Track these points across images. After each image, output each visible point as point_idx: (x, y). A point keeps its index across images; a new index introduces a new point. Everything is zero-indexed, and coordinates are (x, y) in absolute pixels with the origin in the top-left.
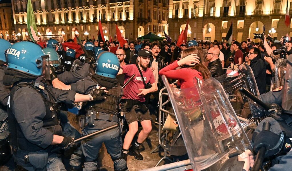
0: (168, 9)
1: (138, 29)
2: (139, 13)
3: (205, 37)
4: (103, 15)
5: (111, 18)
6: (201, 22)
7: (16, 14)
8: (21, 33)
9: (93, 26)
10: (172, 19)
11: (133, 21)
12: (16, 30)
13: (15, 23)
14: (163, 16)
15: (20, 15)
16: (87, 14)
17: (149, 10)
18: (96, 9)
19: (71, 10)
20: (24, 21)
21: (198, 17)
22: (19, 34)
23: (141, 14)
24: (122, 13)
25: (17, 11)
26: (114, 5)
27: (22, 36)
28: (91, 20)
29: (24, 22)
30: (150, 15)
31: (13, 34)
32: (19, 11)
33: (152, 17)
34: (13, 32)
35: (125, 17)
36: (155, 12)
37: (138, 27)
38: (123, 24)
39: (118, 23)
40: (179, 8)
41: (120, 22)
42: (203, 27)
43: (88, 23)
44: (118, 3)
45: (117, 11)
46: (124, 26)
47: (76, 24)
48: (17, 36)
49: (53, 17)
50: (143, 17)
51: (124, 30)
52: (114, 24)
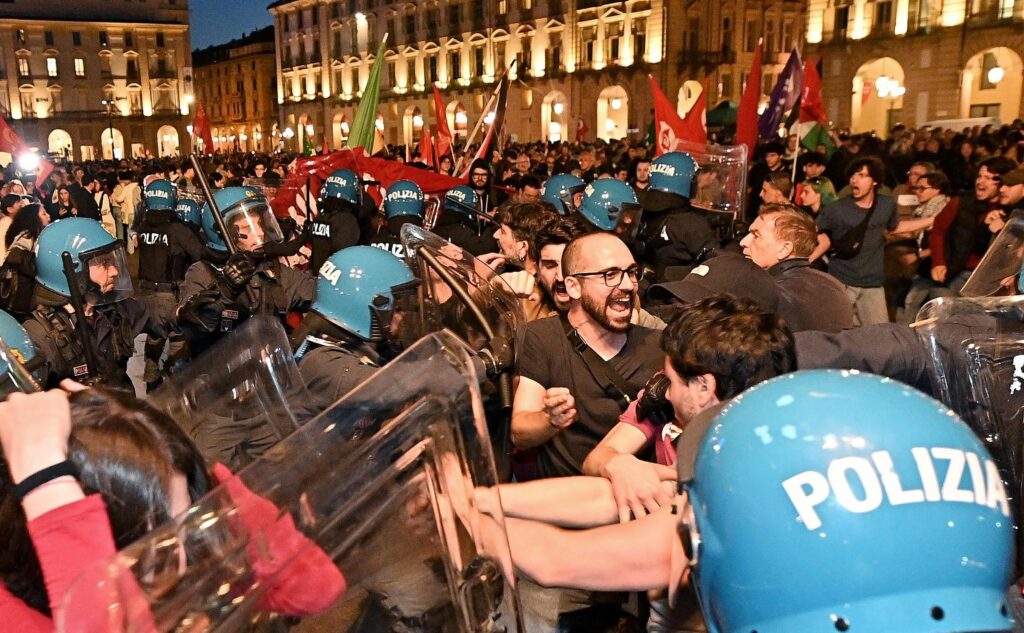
0: (805, 10)
1: (681, 90)
2: (685, 33)
3: (972, 106)
4: (551, 51)
5: (578, 61)
6: (952, 46)
7: (286, 71)
8: (295, 130)
9: (515, 90)
10: (821, 46)
11: (663, 64)
12: (282, 122)
13: (281, 100)
14: (785, 35)
15: (295, 74)
16: (499, 54)
17: (727, 22)
18: (530, 34)
19: (447, 45)
20: (305, 92)
21: (939, 31)
22: (288, 133)
23: (694, 38)
24: (620, 39)
25: (288, 65)
26: (594, 16)
27: (295, 138)
28: (512, 73)
29: (305, 96)
30: (728, 37)
31: (274, 134)
32: (294, 62)
33: (738, 44)
34: (274, 127)
35: (632, 54)
36: (751, 25)
37: (680, 84)
38: (621, 76)
39: (603, 75)
41: (613, 73)
42: (962, 66)
43: (501, 83)
44: (609, 8)
45: (601, 36)
46: (625, 84)
47: (461, 90)
48: (283, 139)
49: (390, 74)
50: (702, 46)
51: (626, 100)
52: (589, 81)
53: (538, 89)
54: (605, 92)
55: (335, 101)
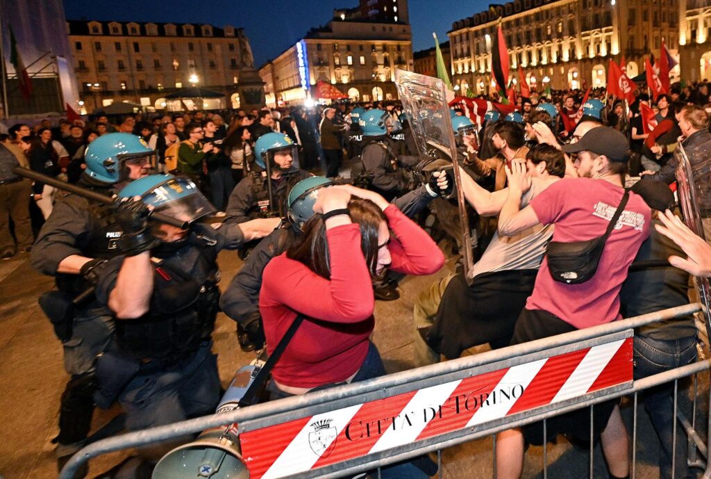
0: (678, 31)
1: (628, 66)
2: (628, 42)
4: (571, 50)
5: (583, 54)
7: (455, 61)
8: (460, 86)
9: (556, 68)
10: (686, 46)
11: (619, 55)
13: (453, 74)
14: (671, 42)
15: (459, 62)
16: (549, 52)
17: (645, 37)
18: (562, 43)
19: (526, 48)
22: (457, 88)
23: (632, 44)
24: (601, 44)
25: (456, 58)
26: (588, 35)
27: (460, 90)
28: (554, 60)
29: (464, 71)
30: (647, 43)
32: (459, 56)
33: (651, 46)
35: (606, 51)
36: (656, 38)
37: (627, 64)
38: (602, 61)
39: (594, 60)
40: (696, 26)
41: (598, 59)
43: (550, 64)
44: (595, 32)
45: (592, 43)
46: (604, 63)
47: (532, 68)
48: (454, 90)
50: (636, 46)
51: (604, 70)
52: (588, 63)
53: (567, 66)
54: (595, 67)
55: (477, 73)
